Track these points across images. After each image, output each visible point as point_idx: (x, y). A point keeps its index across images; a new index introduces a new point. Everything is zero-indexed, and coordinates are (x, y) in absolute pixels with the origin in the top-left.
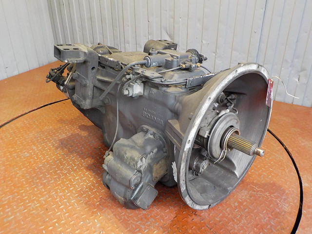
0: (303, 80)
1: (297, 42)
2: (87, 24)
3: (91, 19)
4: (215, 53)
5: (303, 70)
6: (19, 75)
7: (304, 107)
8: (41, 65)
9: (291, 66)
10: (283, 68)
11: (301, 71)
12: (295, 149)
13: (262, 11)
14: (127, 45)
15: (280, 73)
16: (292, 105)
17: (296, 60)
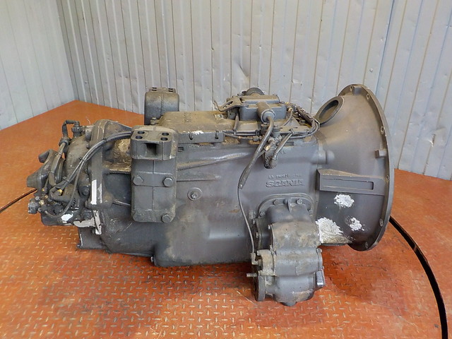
0: (440, 141)
1: (432, 88)
2: (119, 48)
3: (125, 41)
4: (312, 98)
5: (440, 127)
6: (18, 125)
7: (442, 179)
8: (51, 109)
9: (422, 121)
10: (410, 124)
11: (437, 129)
12: (432, 251)
13: (382, 41)
14: (180, 81)
15: (407, 130)
16: (423, 176)
17: (430, 113)
